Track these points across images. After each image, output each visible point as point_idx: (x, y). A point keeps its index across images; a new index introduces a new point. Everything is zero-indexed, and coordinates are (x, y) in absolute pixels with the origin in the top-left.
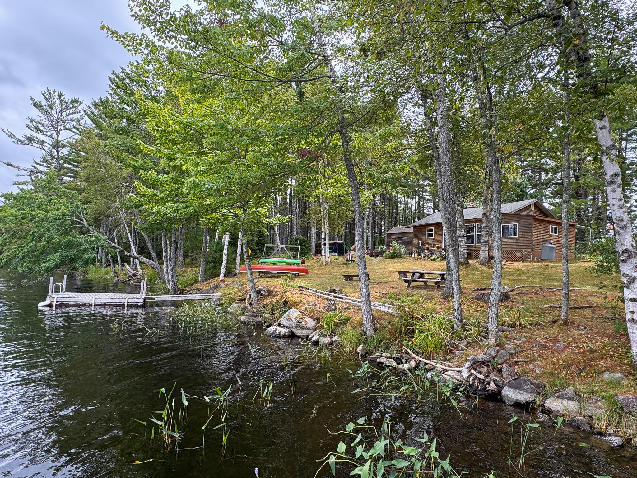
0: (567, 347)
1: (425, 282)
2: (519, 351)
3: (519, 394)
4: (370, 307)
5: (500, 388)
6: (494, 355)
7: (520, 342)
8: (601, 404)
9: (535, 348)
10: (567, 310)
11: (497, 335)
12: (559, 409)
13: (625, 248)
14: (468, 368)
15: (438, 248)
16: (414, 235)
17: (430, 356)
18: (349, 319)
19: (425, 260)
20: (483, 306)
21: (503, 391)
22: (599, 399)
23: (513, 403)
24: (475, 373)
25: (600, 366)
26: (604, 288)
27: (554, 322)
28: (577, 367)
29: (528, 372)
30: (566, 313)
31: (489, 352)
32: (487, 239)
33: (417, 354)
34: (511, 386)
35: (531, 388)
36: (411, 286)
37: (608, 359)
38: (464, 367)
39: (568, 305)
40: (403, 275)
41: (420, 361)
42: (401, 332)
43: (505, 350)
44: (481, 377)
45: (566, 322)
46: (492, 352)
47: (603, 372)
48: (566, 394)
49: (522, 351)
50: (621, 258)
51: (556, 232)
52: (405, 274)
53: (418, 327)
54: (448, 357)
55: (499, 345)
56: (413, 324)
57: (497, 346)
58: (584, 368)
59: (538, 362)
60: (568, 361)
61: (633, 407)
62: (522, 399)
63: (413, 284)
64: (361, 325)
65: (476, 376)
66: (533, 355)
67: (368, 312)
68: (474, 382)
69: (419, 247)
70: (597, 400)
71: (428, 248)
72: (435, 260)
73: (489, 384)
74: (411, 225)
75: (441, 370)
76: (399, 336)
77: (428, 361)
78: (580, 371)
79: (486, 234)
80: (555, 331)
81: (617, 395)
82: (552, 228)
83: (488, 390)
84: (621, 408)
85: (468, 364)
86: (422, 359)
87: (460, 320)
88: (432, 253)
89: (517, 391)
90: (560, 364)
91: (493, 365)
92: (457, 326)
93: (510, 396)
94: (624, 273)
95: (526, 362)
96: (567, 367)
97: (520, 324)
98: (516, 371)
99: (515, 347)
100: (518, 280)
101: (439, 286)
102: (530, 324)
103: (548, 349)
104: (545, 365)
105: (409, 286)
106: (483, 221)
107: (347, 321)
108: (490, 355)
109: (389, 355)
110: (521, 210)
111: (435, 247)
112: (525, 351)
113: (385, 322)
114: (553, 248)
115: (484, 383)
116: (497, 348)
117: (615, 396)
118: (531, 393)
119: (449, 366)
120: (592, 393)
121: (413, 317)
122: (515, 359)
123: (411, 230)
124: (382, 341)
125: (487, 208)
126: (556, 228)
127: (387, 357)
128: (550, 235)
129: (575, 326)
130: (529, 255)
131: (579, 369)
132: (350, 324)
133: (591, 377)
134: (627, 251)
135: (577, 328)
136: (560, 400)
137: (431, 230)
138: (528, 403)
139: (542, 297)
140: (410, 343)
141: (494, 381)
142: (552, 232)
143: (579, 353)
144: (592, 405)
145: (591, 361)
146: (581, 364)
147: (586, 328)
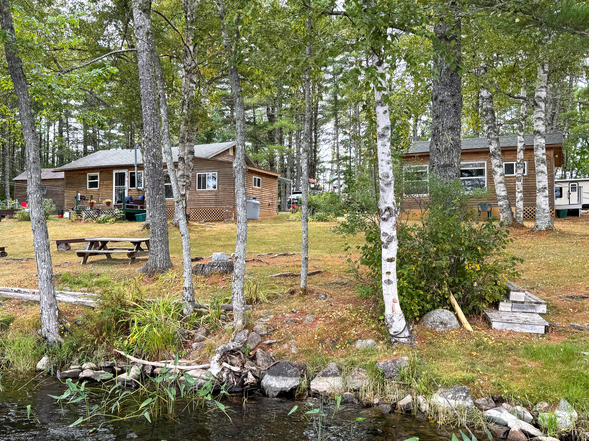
0: (316, 319)
1: (108, 255)
2: (272, 329)
3: (283, 381)
4: (54, 296)
5: (259, 379)
6: (246, 340)
7: (268, 319)
8: (363, 374)
9: (287, 325)
10: (306, 278)
11: (244, 315)
12: (325, 389)
13: (387, 205)
14: (217, 361)
15: (108, 204)
16: (67, 184)
17: (157, 356)
18: (12, 320)
19: (87, 222)
20: (204, 282)
21: (263, 381)
22: (360, 369)
23: (277, 393)
24: (228, 366)
25: (352, 335)
26: (349, 250)
27: (292, 293)
28: (331, 339)
29: (284, 355)
30: (306, 281)
31: (238, 337)
32: (184, 193)
33: (137, 356)
34: (272, 374)
35: (295, 371)
36: (88, 261)
37: (358, 326)
38: (212, 362)
39: (307, 271)
40: (63, 245)
41: (144, 365)
42: (109, 329)
43: (256, 332)
44: (236, 369)
45: (305, 291)
46: (242, 336)
47: (355, 341)
48: (329, 371)
49: (274, 330)
50: (383, 217)
51: (259, 185)
52: (66, 244)
53: (135, 318)
54: (184, 353)
55: (248, 326)
56: (127, 315)
57: (246, 328)
58: (338, 339)
59: (292, 341)
60: (322, 334)
61: (393, 371)
62: (287, 387)
63: (90, 259)
64: (38, 326)
65: (230, 370)
66: (287, 334)
67: (51, 305)
68: (228, 378)
69: (78, 203)
70: (359, 371)
71: (92, 204)
72: (104, 221)
73: (246, 376)
74: (62, 168)
75: (178, 371)
76: (108, 334)
77: (155, 364)
78: (334, 343)
79: (183, 186)
80: (296, 303)
81: (377, 362)
82: (255, 179)
83: (247, 384)
84: (383, 375)
85: (217, 357)
86: (146, 362)
87: (192, 302)
88: (99, 212)
89: (281, 378)
90: (316, 339)
91: (244, 353)
92: (188, 309)
93: (273, 386)
94: (384, 233)
95: (279, 342)
96: (322, 341)
97: (257, 300)
98: (271, 355)
99: (266, 326)
100: (229, 245)
101: (133, 259)
102: (269, 298)
103: (299, 323)
104: (301, 342)
105: (85, 262)
106: (179, 167)
107: (8, 324)
108: (241, 341)
109: (93, 365)
110: (219, 155)
111: (104, 202)
112: (277, 330)
113: (80, 317)
114: (257, 204)
115: (240, 377)
116: (247, 331)
117: (375, 363)
118: (296, 376)
119: (188, 365)
120: (352, 364)
121: (123, 305)
122: (268, 342)
123: (62, 175)
124: (78, 346)
125: (184, 149)
126: (259, 180)
127: (92, 369)
128: (253, 188)
129: (315, 295)
130: (231, 214)
131: (333, 342)
132: (15, 328)
133: (345, 348)
134: (388, 209)
135: (317, 297)
136: (325, 379)
137: (95, 178)
138: (293, 390)
139: (265, 265)
140: (126, 342)
141: (251, 371)
142: (255, 185)
143: (331, 323)
144: (356, 377)
145: (343, 331)
146: (335, 336)
147: (326, 296)
